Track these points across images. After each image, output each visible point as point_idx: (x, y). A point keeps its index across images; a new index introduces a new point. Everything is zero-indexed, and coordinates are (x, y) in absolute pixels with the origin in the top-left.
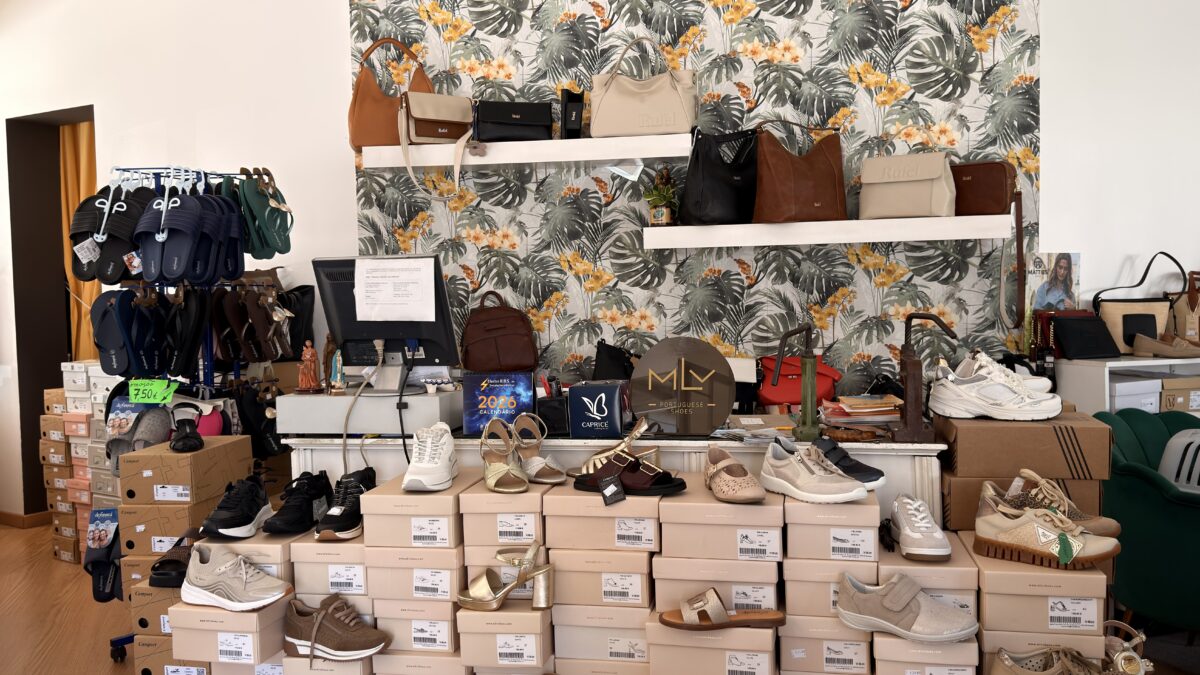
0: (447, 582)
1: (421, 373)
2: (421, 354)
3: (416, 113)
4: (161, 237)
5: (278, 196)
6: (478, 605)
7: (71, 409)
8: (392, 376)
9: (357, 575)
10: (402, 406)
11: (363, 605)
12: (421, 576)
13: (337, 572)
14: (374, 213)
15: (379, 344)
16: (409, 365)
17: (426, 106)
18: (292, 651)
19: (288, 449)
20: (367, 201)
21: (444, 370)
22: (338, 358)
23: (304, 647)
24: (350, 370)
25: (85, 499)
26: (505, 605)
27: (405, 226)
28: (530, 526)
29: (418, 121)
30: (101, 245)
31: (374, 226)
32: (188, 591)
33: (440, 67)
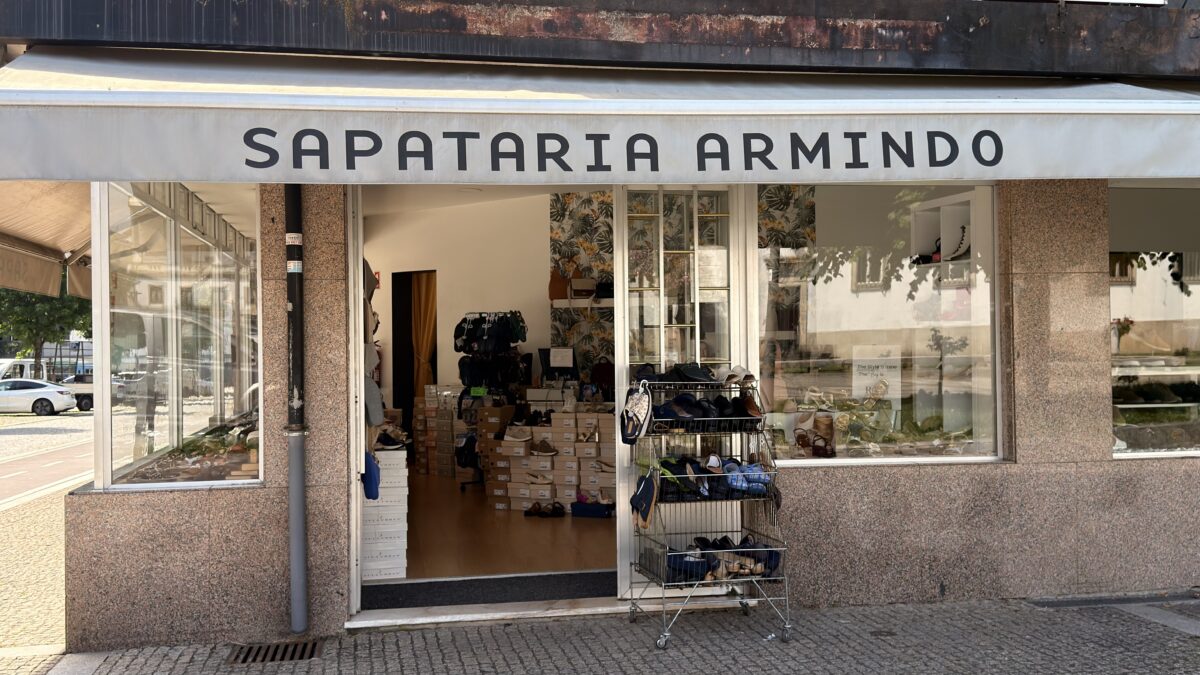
0: (573, 437)
1: (569, 383)
2: (569, 377)
3: (574, 287)
4: (485, 338)
5: (523, 321)
6: (581, 441)
7: (428, 405)
8: (561, 383)
9: (549, 436)
10: (563, 392)
11: (551, 444)
12: (566, 435)
13: (544, 435)
14: (557, 324)
15: (557, 374)
16: (566, 380)
17: (578, 284)
18: (532, 454)
19: (530, 405)
20: (554, 318)
21: (576, 382)
22: (545, 378)
23: (536, 453)
24: (548, 382)
25: (433, 444)
26: (587, 441)
27: (570, 329)
28: (594, 422)
29: (575, 291)
30: (464, 340)
31: (557, 329)
32: (506, 438)
33: (585, 265)
